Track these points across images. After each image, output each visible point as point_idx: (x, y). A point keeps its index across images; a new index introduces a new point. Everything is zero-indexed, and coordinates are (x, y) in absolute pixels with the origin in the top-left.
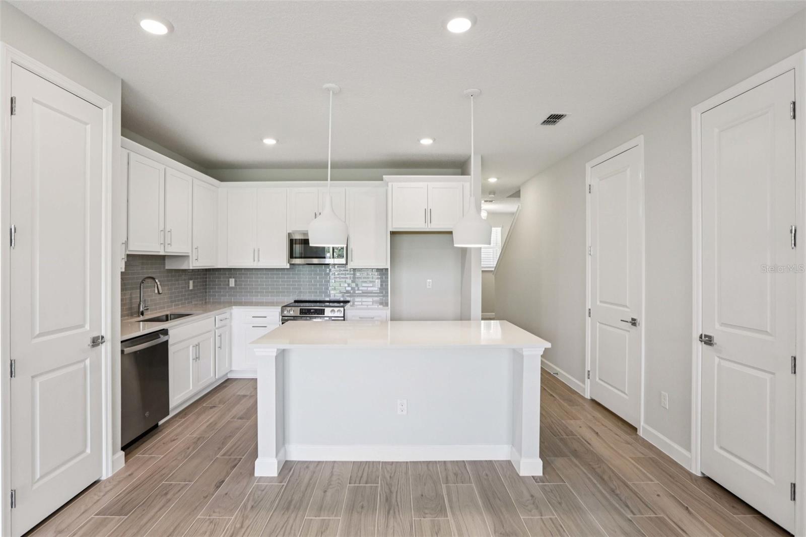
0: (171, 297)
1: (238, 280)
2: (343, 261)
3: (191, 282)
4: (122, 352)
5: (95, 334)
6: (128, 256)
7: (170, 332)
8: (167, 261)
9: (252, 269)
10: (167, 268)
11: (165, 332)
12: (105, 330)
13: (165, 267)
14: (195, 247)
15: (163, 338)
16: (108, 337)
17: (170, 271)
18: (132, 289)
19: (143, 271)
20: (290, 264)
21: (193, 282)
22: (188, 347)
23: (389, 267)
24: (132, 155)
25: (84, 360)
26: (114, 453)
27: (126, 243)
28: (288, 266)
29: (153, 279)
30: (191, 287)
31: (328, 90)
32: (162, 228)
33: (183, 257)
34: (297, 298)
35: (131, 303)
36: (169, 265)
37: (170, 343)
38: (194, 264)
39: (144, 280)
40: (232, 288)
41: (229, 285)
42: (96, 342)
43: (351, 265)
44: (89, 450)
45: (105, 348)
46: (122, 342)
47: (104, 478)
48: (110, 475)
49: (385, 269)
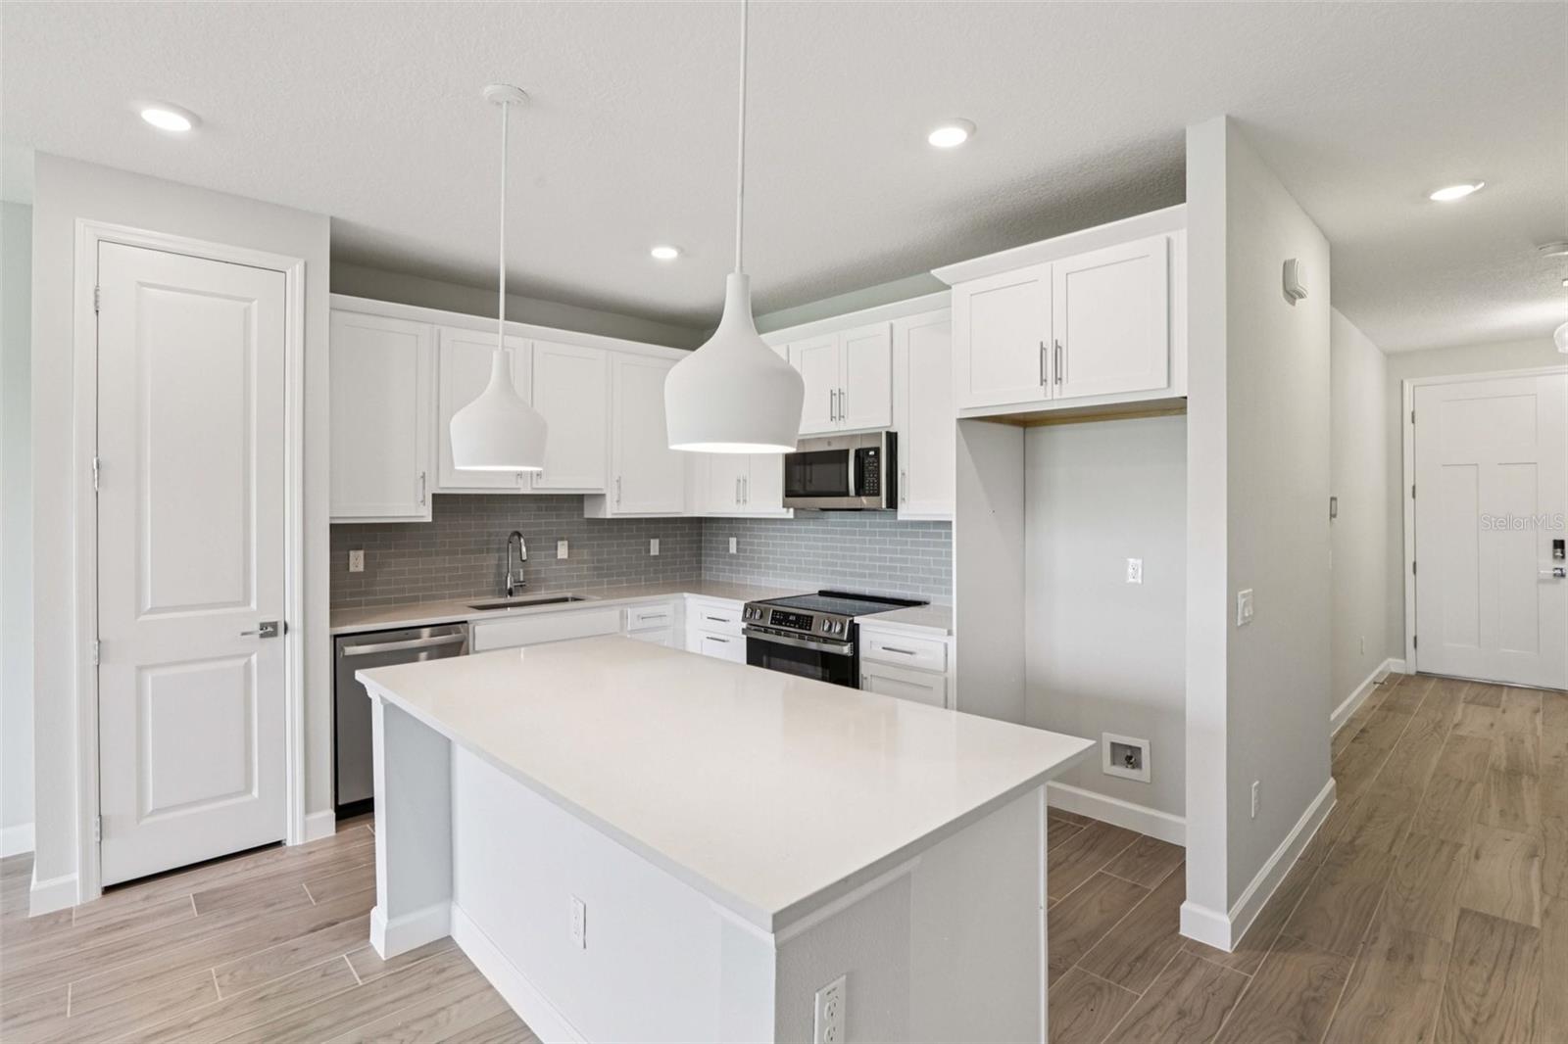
0: (595, 569)
1: (742, 540)
2: (880, 502)
3: (653, 542)
5: (260, 617)
6: (437, 496)
7: (477, 629)
9: (760, 520)
10: (587, 516)
11: (462, 627)
12: (292, 615)
13: (583, 514)
14: (615, 477)
16: (296, 623)
17: (597, 522)
19: (518, 522)
20: (794, 510)
21: (663, 542)
23: (954, 519)
25: (249, 655)
27: (428, 477)
28: (790, 514)
29: (519, 535)
30: (653, 551)
34: (827, 588)
36: (588, 512)
37: (475, 647)
38: (610, 510)
39: (510, 539)
40: (733, 555)
41: (728, 550)
42: (274, 631)
43: (905, 512)
44: (255, 793)
45: (293, 642)
46: (336, 637)
47: (289, 843)
48: (299, 842)
49: (950, 522)
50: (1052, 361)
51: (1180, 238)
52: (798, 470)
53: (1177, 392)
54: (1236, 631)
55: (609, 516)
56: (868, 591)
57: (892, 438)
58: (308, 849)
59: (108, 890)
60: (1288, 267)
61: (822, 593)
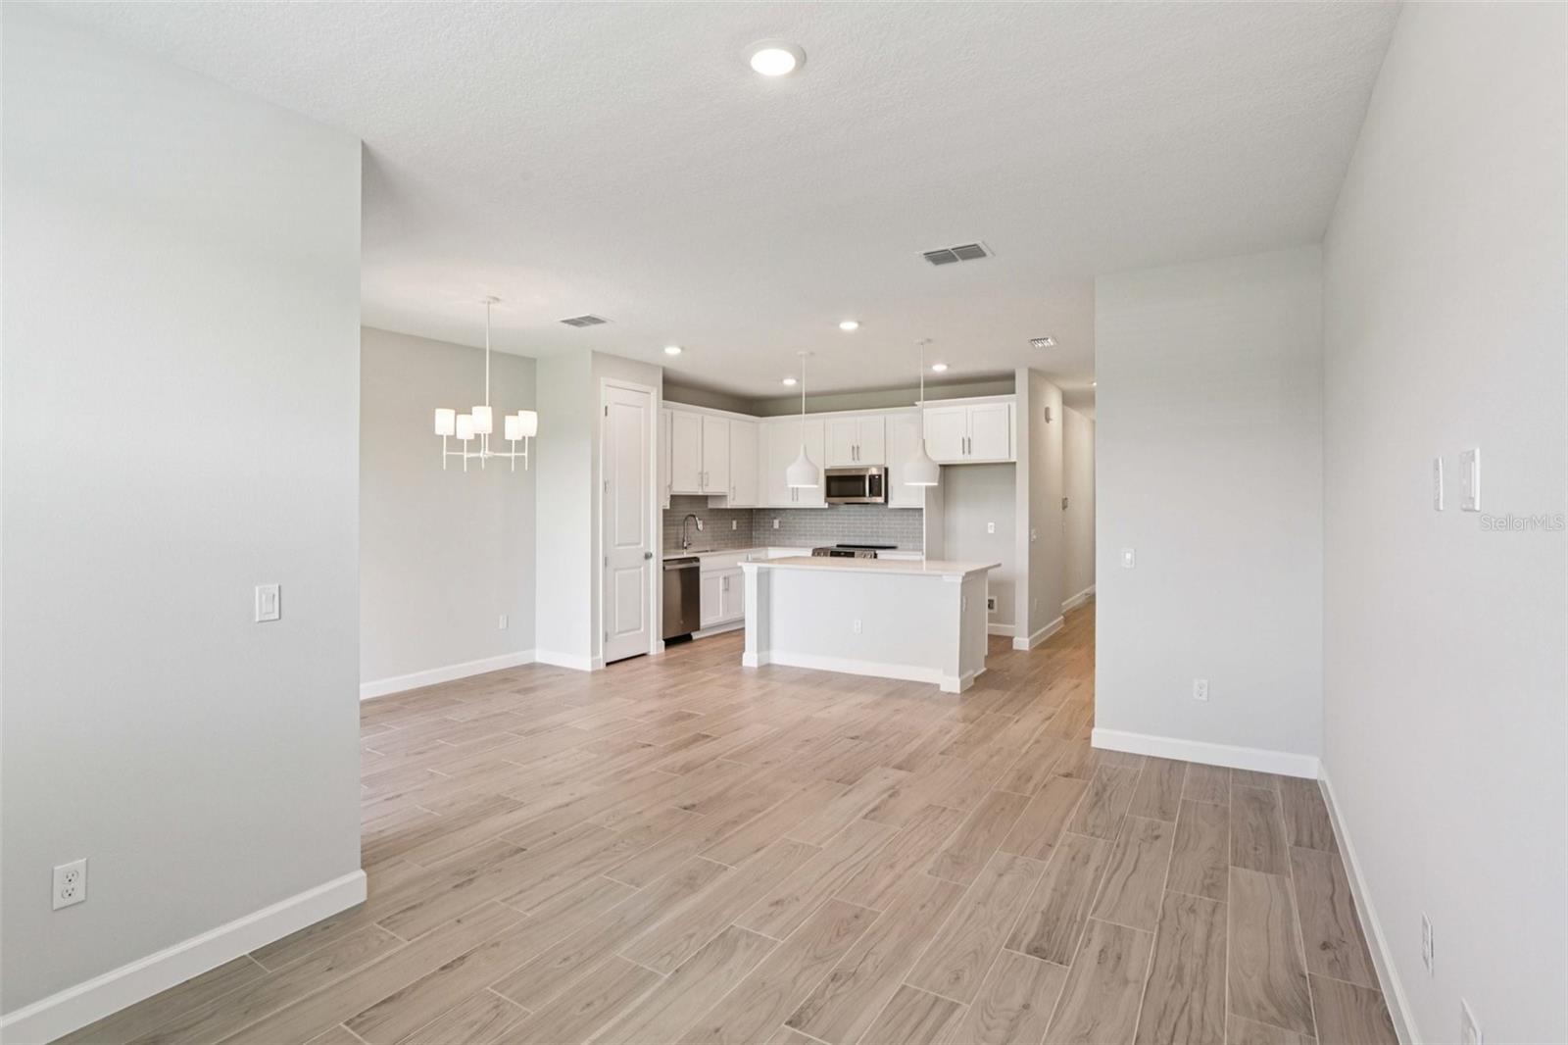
0: (713, 536)
1: (781, 521)
2: (880, 500)
3: (734, 522)
4: (664, 568)
5: (646, 551)
6: (672, 496)
7: (701, 560)
8: (709, 502)
11: (697, 559)
12: (653, 550)
14: (732, 486)
15: (694, 564)
16: (654, 554)
17: (712, 510)
18: (678, 525)
19: (685, 509)
20: (829, 504)
21: (737, 523)
22: (718, 577)
23: (924, 507)
24: (675, 412)
25: (640, 567)
26: (658, 639)
27: (670, 487)
28: (826, 506)
29: (694, 516)
30: (734, 528)
31: (801, 356)
32: (700, 470)
33: (722, 497)
34: (840, 543)
35: (677, 538)
36: (711, 505)
37: (701, 569)
38: (730, 504)
39: (686, 518)
40: (776, 530)
41: (772, 526)
42: (648, 556)
43: (892, 504)
44: (642, 630)
45: (652, 562)
46: (664, 561)
47: (651, 653)
48: (655, 653)
49: (922, 509)
50: (967, 445)
51: (1014, 405)
52: (834, 485)
53: (1013, 460)
54: (1032, 543)
55: (729, 507)
56: (863, 544)
57: (886, 470)
58: (658, 656)
59: (608, 664)
60: (1047, 410)
61: (838, 546)
